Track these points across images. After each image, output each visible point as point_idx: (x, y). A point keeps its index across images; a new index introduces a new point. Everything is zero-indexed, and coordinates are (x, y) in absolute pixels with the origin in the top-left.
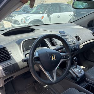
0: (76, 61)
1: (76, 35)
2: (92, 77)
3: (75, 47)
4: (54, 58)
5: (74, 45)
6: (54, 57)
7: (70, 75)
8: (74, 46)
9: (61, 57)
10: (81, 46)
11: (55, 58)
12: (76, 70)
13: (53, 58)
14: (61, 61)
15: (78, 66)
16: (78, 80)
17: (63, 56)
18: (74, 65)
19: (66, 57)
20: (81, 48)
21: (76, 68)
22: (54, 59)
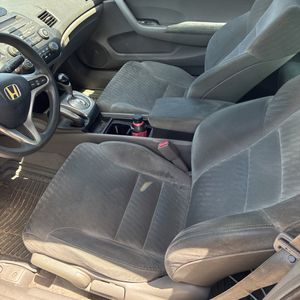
0: (67, 83)
1: (40, 12)
2: (113, 106)
3: (51, 45)
4: (14, 94)
5: (44, 42)
6: (13, 92)
7: (65, 120)
8: (47, 45)
9: (30, 85)
10: (65, 40)
11: (16, 93)
12: (74, 104)
13: (12, 95)
14: (34, 94)
15: (75, 93)
16: (86, 124)
17: (34, 81)
18: (67, 94)
19: (42, 80)
20: (66, 44)
21: (74, 98)
22: (15, 96)
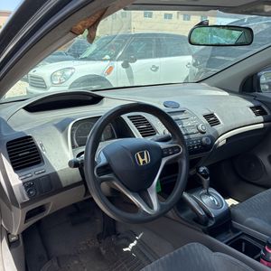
5: (199, 135)
10: (221, 141)
16: (210, 225)
20: (220, 144)
21: (208, 194)
